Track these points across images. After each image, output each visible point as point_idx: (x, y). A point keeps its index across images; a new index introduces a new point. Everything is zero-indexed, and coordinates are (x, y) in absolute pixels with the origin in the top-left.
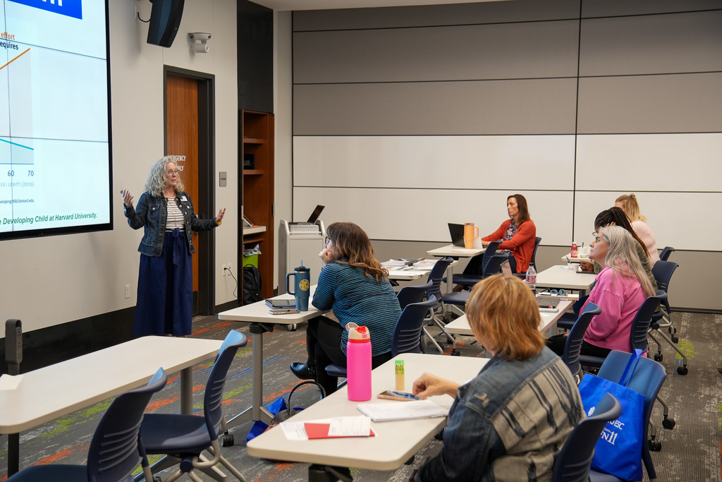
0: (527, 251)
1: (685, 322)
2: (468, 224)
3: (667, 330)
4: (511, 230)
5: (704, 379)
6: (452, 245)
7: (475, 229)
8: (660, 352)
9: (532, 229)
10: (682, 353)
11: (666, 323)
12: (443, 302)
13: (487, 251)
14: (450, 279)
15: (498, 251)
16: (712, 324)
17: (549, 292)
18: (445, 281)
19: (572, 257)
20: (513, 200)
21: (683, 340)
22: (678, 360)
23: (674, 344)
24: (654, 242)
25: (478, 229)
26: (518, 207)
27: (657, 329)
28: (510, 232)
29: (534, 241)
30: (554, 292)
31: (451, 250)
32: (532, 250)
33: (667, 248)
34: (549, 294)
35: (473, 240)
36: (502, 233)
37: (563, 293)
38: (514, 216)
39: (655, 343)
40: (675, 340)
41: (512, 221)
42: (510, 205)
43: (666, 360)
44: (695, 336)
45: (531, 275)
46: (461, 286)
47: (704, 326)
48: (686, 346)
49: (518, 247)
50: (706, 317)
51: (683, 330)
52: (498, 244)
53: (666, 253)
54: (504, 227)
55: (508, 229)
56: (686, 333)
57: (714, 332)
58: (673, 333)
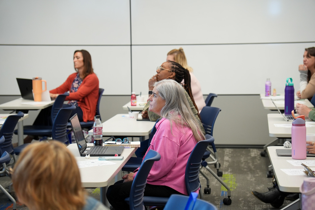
0: (91, 101)
1: (227, 156)
2: (36, 79)
3: (213, 166)
4: (77, 82)
5: (245, 208)
6: (21, 98)
7: (43, 84)
8: (208, 186)
9: (96, 81)
10: (226, 185)
11: (212, 160)
12: (15, 155)
13: (55, 103)
14: (21, 131)
15: (66, 103)
16: (249, 158)
17: (113, 140)
18: (16, 133)
19: (132, 105)
20: (79, 54)
21: (226, 173)
22: (223, 192)
23: (219, 178)
24: (200, 90)
25: (46, 83)
26: (84, 61)
27: (205, 166)
28: (75, 85)
29: (97, 92)
30: (118, 141)
31: (20, 103)
32: (96, 100)
33: (211, 94)
34: (114, 142)
35: (41, 93)
36: (68, 86)
37: (127, 140)
38: (79, 68)
39: (204, 178)
40: (220, 174)
41: (77, 74)
42: (76, 59)
43: (213, 193)
44: (236, 169)
45: (98, 126)
46: (32, 137)
47: (242, 159)
48: (229, 178)
49: (83, 98)
50: (244, 151)
51: (226, 164)
52: (65, 96)
53: (210, 99)
54: (71, 80)
55: (74, 81)
56: (229, 166)
57: (251, 164)
58: (218, 167)
